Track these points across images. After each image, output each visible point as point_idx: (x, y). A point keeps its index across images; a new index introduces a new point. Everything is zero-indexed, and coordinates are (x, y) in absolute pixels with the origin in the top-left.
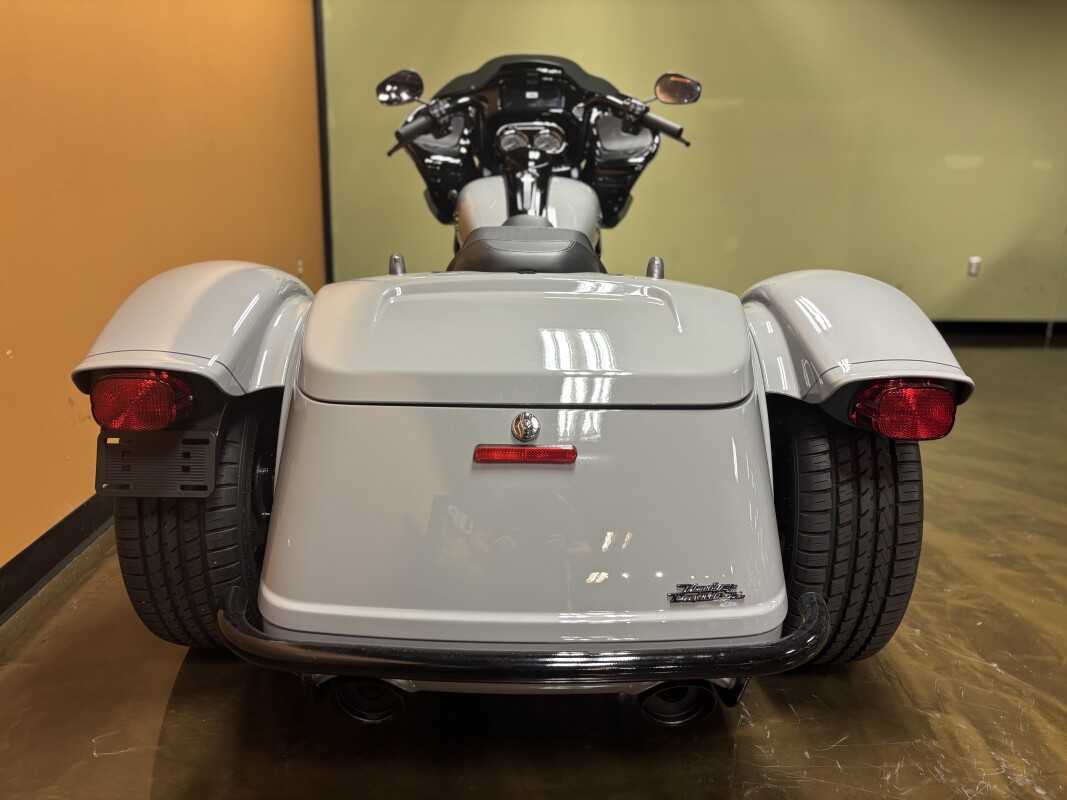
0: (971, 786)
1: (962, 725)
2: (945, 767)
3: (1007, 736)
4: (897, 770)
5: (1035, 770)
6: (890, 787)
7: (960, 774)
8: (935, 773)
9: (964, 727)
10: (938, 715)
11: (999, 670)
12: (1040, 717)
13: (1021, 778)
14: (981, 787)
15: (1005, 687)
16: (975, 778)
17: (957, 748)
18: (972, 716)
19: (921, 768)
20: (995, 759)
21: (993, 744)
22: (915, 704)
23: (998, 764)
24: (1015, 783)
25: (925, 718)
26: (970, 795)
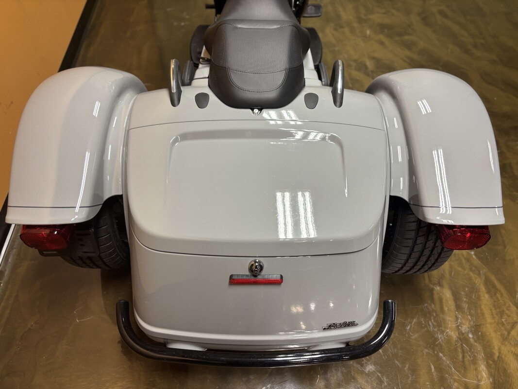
0: (442, 332)
1: (447, 294)
2: (434, 321)
3: (465, 302)
4: (413, 324)
5: (472, 323)
6: (408, 334)
7: (439, 325)
8: (429, 325)
9: (448, 296)
10: (438, 288)
11: (474, 256)
12: (484, 289)
13: (465, 328)
14: (446, 333)
15: (473, 268)
16: (445, 328)
17: (442, 309)
18: (453, 288)
19: (423, 322)
20: (456, 316)
21: (458, 308)
22: (430, 281)
23: (457, 318)
24: (461, 331)
25: (432, 290)
26: (441, 338)
